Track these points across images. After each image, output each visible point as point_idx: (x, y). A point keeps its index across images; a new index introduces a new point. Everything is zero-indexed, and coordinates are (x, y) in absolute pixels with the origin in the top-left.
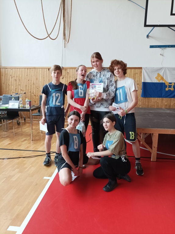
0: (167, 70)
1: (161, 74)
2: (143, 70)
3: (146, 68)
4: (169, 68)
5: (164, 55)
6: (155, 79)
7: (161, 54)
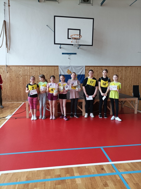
0: (73, 67)
1: (70, 69)
2: (59, 68)
3: (61, 66)
4: (74, 66)
5: (71, 58)
6: (66, 72)
7: (68, 58)
